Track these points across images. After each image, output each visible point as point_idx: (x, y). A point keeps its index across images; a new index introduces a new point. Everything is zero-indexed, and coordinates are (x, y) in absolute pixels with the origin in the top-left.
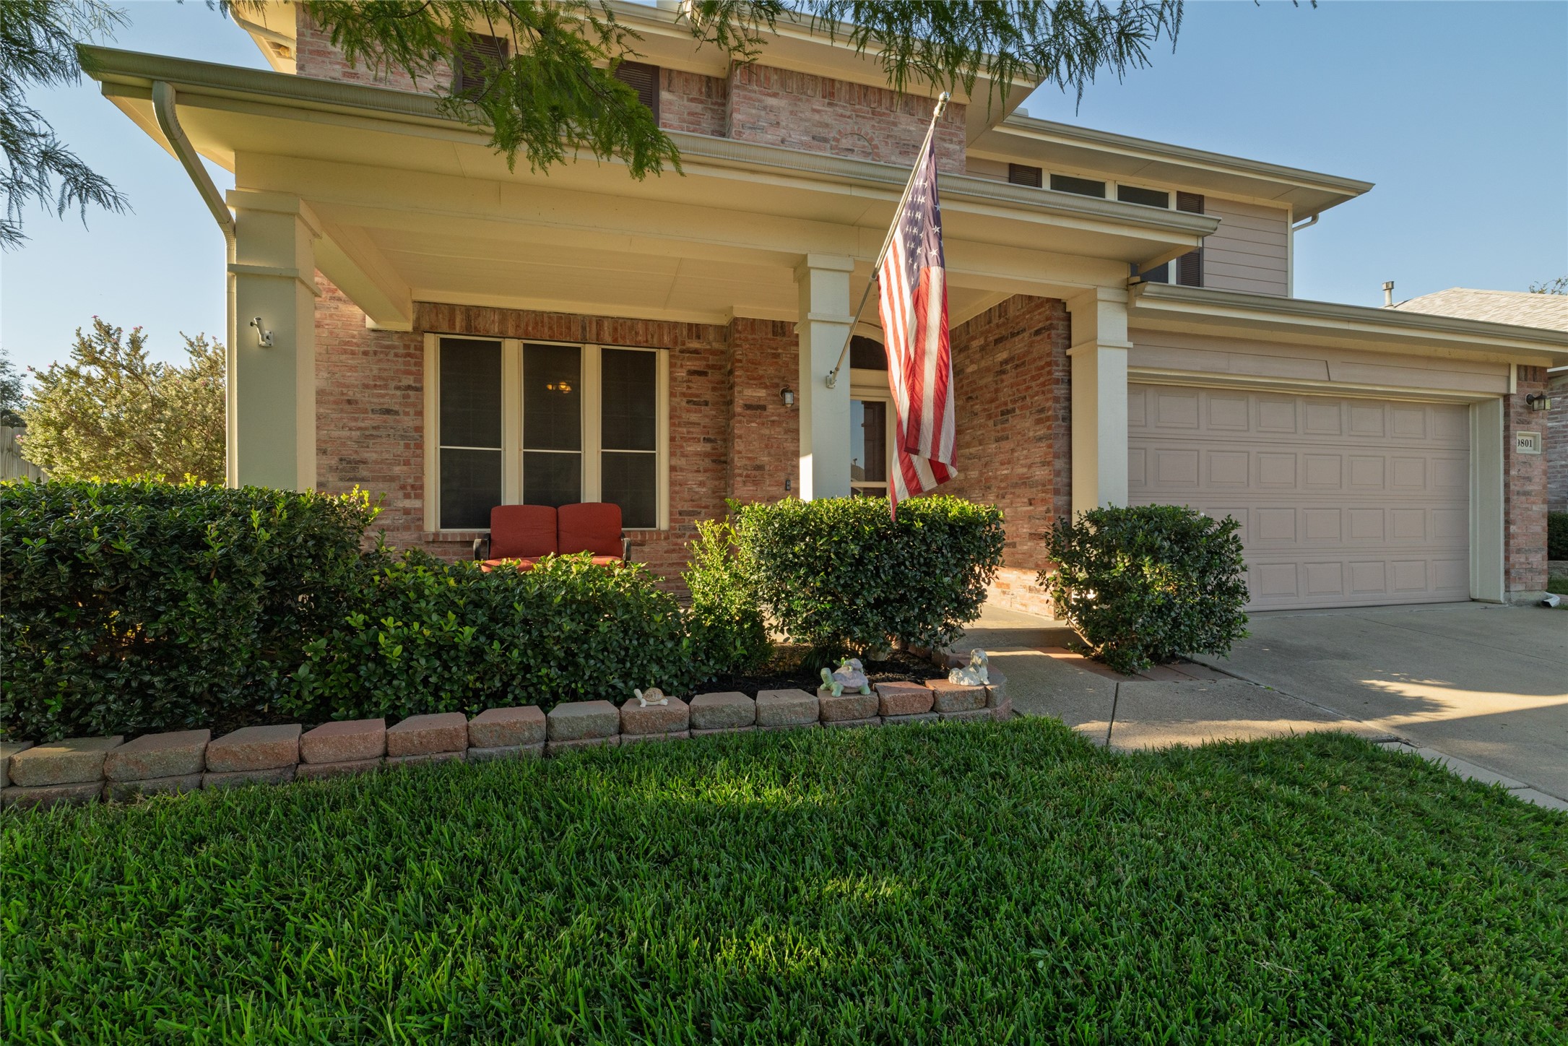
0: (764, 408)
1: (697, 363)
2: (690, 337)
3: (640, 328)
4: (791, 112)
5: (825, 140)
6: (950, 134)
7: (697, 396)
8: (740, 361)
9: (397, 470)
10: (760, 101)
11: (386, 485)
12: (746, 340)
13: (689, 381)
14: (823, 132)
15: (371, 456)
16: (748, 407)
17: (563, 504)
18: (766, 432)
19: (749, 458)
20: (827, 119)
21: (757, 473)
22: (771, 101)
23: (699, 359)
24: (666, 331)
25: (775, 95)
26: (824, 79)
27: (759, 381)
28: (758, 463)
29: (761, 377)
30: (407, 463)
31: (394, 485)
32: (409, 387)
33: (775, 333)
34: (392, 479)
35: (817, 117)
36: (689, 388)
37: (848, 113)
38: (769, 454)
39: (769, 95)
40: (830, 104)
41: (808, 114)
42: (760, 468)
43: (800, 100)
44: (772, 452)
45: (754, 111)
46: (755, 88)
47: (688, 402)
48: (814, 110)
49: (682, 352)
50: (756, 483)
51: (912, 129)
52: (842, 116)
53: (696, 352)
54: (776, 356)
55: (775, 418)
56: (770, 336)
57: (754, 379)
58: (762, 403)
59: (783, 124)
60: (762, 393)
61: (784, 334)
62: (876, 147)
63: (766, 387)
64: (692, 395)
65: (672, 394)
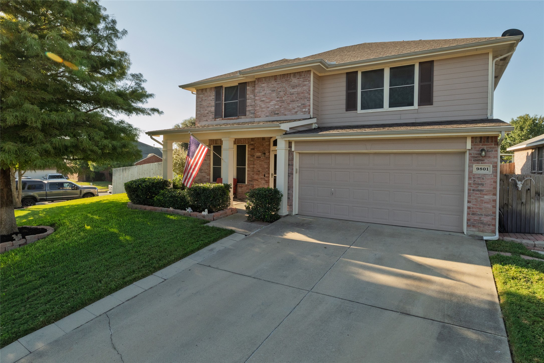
0: (260, 157)
1: (253, 147)
2: (251, 141)
3: (242, 140)
4: (267, 86)
5: (274, 91)
6: (306, 79)
7: (253, 154)
8: (256, 147)
9: (207, 171)
10: (261, 86)
11: (205, 173)
12: (257, 142)
13: (251, 151)
14: (274, 89)
15: (203, 168)
16: (257, 157)
17: (218, 178)
18: (261, 163)
19: (257, 169)
20: (275, 85)
21: (259, 172)
22: (263, 85)
23: (253, 146)
24: (247, 140)
25: (264, 83)
26: (274, 76)
27: (259, 151)
28: (259, 170)
29: (260, 150)
30: (208, 169)
31: (206, 173)
32: (208, 156)
33: (263, 140)
34: (206, 172)
35: (273, 86)
36: (251, 152)
37: (280, 82)
38: (261, 168)
39: (263, 84)
40: (276, 81)
41: (271, 86)
42: (259, 171)
43: (269, 83)
44: (262, 168)
45: (259, 89)
46: (260, 83)
47: (251, 156)
48: (272, 84)
49: (250, 145)
50: (258, 175)
51: (296, 81)
52: (278, 83)
53: (252, 144)
54: (263, 145)
55: (262, 160)
56: (262, 140)
57: (258, 151)
58: (260, 156)
59: (265, 90)
60: (260, 154)
61: (264, 140)
62: (286, 89)
63: (261, 153)
64: (251, 154)
65: (248, 154)
